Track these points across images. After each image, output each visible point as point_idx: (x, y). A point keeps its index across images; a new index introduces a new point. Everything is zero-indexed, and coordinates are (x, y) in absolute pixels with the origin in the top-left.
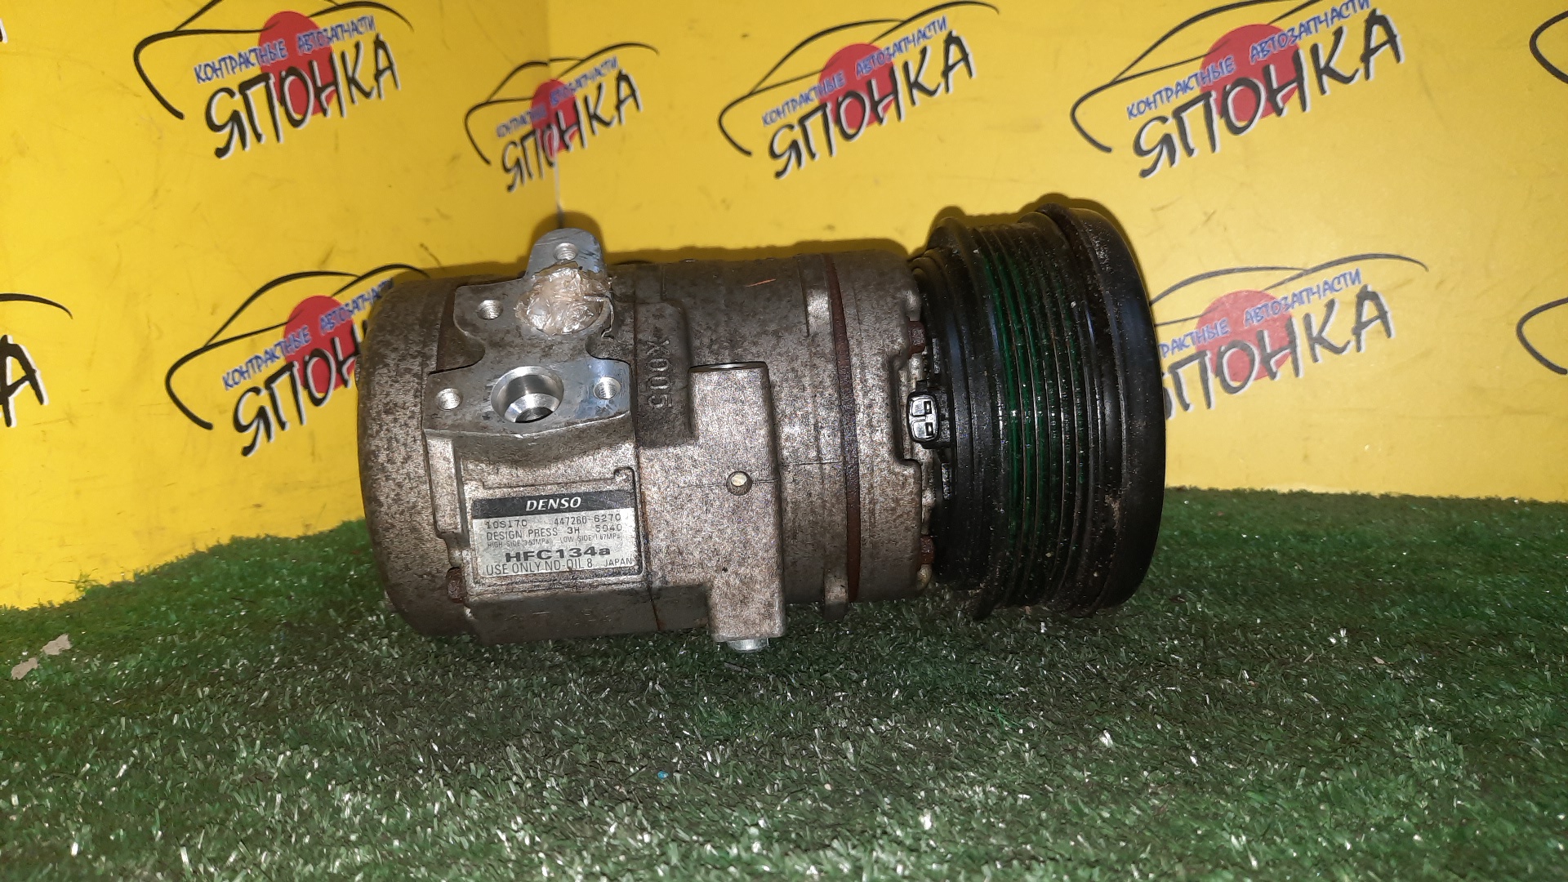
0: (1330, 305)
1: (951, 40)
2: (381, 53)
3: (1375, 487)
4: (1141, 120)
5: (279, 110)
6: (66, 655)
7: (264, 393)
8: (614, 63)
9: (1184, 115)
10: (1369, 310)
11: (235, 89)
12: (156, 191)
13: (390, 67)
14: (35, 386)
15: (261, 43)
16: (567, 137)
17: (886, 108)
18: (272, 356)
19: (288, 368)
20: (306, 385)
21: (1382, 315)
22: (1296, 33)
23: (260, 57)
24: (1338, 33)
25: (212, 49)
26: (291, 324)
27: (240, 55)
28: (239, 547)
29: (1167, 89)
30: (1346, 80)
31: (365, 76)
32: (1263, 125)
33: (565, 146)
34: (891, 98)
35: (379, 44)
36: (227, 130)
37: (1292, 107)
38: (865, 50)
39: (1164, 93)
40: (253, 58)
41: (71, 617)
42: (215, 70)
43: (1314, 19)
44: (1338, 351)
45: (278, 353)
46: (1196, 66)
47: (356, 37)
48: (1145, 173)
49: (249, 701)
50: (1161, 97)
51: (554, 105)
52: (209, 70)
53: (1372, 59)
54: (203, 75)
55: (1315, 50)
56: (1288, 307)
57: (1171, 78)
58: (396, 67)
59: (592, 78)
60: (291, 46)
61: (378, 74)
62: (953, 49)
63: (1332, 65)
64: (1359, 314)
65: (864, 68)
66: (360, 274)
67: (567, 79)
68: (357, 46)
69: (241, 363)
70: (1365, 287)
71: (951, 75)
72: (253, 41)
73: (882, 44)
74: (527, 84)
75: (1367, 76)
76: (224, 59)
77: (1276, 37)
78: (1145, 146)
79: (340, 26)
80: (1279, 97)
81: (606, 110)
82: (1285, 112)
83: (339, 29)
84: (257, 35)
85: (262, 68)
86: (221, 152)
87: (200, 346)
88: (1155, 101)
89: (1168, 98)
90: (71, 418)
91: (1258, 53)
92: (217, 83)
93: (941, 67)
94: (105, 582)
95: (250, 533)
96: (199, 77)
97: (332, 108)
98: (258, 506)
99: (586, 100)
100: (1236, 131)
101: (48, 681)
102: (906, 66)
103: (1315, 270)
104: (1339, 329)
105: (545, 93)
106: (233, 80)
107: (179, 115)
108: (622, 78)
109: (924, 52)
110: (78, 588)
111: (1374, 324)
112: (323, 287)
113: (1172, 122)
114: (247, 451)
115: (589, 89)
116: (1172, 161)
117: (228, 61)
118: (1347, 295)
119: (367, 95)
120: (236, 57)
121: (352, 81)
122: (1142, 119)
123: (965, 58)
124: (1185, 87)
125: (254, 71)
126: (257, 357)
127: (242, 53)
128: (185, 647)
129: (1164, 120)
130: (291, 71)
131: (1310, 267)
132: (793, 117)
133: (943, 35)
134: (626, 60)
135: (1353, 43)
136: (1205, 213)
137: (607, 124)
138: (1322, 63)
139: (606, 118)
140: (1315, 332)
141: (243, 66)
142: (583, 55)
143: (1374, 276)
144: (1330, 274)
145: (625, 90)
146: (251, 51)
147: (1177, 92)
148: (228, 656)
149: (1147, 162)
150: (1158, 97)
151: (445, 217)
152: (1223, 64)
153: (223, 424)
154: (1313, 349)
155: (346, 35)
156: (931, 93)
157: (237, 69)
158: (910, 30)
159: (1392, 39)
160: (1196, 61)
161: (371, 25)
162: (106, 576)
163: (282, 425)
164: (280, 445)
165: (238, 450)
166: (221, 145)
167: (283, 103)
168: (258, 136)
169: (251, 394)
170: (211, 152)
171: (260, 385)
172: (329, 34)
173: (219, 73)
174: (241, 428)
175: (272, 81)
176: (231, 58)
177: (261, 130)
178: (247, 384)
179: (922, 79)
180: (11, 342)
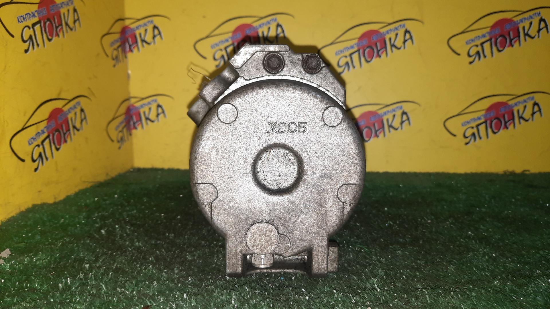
0: (394, 116)
1: (279, 25)
2: (76, 13)
3: (406, 170)
4: (339, 57)
5: (44, 35)
7: (41, 147)
8: (152, 22)
9: (352, 56)
10: (405, 117)
11: (31, 26)
12: (6, 66)
13: (79, 19)
15: (39, 8)
16: (132, 47)
18: (43, 132)
19: (48, 137)
20: (54, 143)
21: (408, 119)
22: (385, 33)
23: (39, 14)
24: (397, 35)
25: (23, 10)
26: (49, 119)
27: (32, 13)
28: (34, 209)
30: (399, 49)
31: (70, 22)
32: (375, 60)
33: (131, 51)
35: (75, 10)
36: (28, 43)
37: (383, 56)
38: (249, 26)
39: (346, 49)
40: (36, 14)
42: (24, 18)
43: (390, 30)
44: (396, 129)
45: (45, 131)
46: (356, 41)
47: (68, 7)
48: (341, 73)
51: (127, 35)
52: (22, 18)
53: (406, 43)
54: (20, 20)
55: (390, 39)
56: (383, 116)
57: (348, 44)
58: (81, 19)
59: (143, 26)
60: (48, 10)
61: (75, 22)
62: (279, 29)
63: (395, 44)
64: (402, 119)
65: (248, 32)
66: (70, 98)
67: (133, 26)
68: (68, 11)
69: (33, 135)
70: (404, 111)
71: (279, 37)
72: (35, 8)
73: (255, 25)
74: (118, 28)
75: (404, 48)
76: (27, 14)
77: (379, 34)
78: (340, 65)
79: (63, 3)
80: (380, 52)
81: (149, 39)
83: (63, 4)
84: (37, 5)
85: (39, 18)
86: (26, 51)
87: (20, 129)
88: (343, 51)
89: (348, 50)
91: (375, 38)
92: (25, 24)
93: (275, 34)
95: (39, 202)
96: (19, 21)
97: (61, 34)
98: (40, 191)
99: (140, 35)
100: (368, 62)
102: (263, 32)
103: (390, 105)
104: (396, 123)
105: (124, 31)
106: (30, 23)
107: (13, 36)
108: (155, 27)
109: (269, 29)
111: (406, 122)
112: (58, 104)
113: (349, 58)
114: (36, 170)
115: (142, 31)
116: (349, 70)
117: (28, 15)
118: (399, 113)
119: (71, 29)
120: (31, 13)
121: (67, 24)
123: (283, 32)
124: (352, 47)
125: (36, 19)
126: (39, 133)
127: (33, 12)
129: (346, 57)
130: (48, 20)
132: (222, 47)
133: (276, 23)
134: (157, 21)
135: (400, 38)
137: (149, 44)
138: (392, 43)
139: (149, 41)
140: (390, 123)
141: (33, 17)
143: (406, 107)
144: (394, 107)
145: (156, 32)
146: (36, 11)
147: (350, 49)
149: (341, 70)
151: (95, 77)
152: (364, 41)
153: (28, 159)
154: (389, 129)
155: (65, 6)
157: (31, 18)
158: (264, 21)
159: (411, 38)
160: (356, 39)
161: (72, 3)
163: (47, 159)
164: (46, 168)
165: (33, 169)
166: (26, 48)
167: (46, 32)
168: (38, 45)
169: (37, 147)
170: (23, 51)
171: (40, 144)
172: (60, 5)
173: (25, 19)
174: (34, 161)
175: (42, 23)
176: (29, 14)
177: (39, 42)
178: (35, 143)
179: (268, 38)
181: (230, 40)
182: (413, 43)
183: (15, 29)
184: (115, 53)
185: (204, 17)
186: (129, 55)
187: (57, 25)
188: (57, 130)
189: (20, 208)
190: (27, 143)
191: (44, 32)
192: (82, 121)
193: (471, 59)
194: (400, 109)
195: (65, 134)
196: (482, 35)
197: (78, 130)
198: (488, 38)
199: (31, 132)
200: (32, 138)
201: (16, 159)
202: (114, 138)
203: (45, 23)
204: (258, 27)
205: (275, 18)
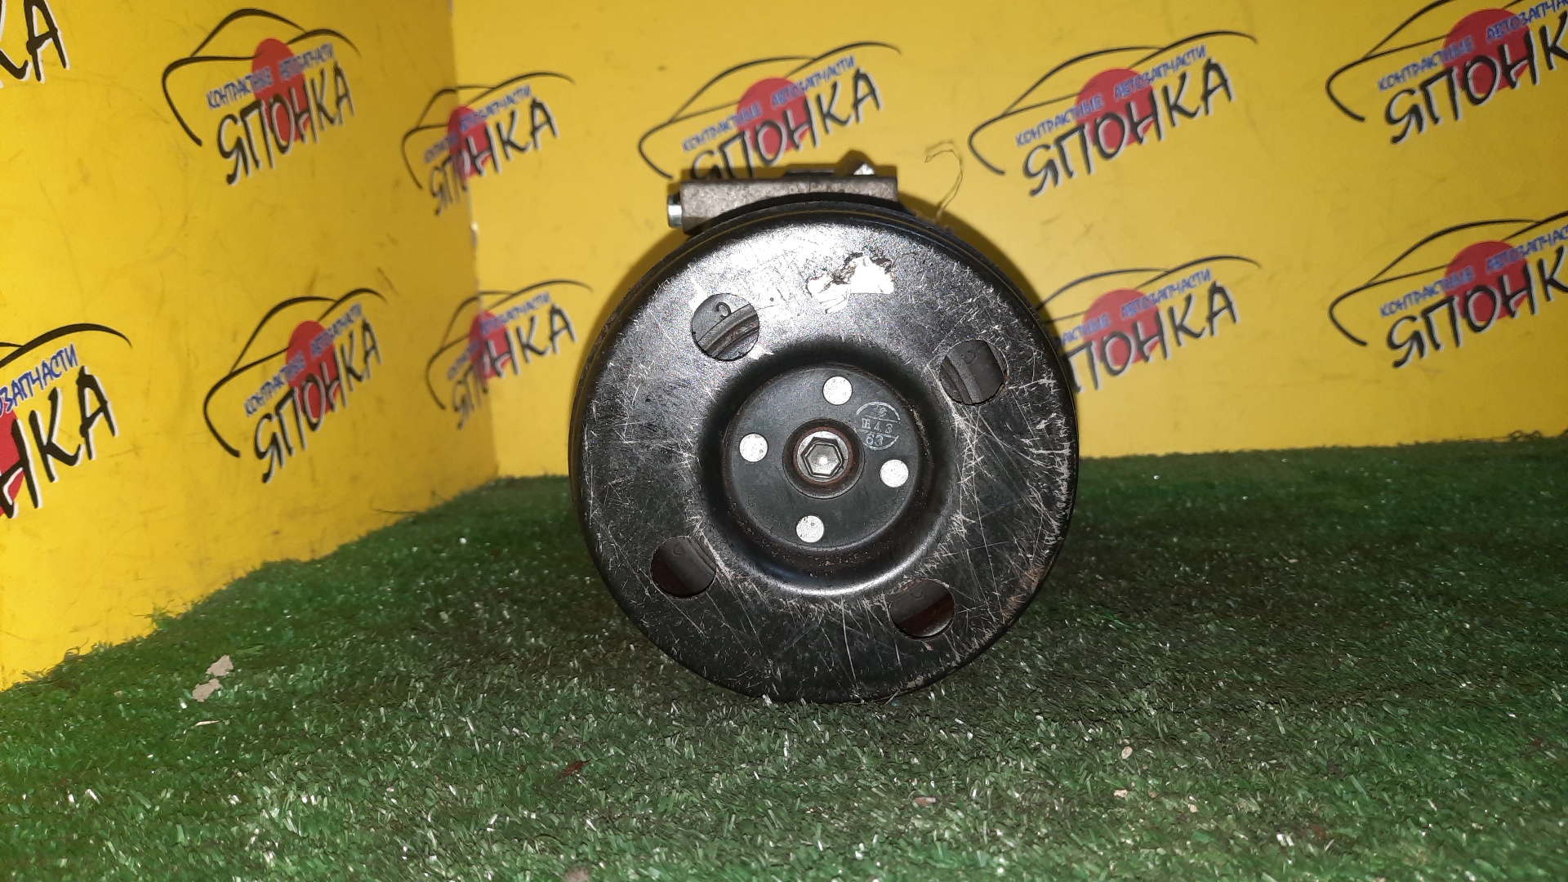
0: (1189, 299)
1: (859, 76)
2: (339, 80)
3: (1232, 446)
4: (1028, 148)
5: (270, 136)
7: (275, 419)
8: (527, 91)
9: (1064, 144)
10: (1218, 301)
11: (237, 115)
12: (186, 218)
13: (348, 94)
14: (108, 418)
15: (254, 68)
16: (479, 162)
17: (802, 136)
18: (279, 383)
19: (290, 394)
20: (305, 411)
21: (1229, 305)
22: (1151, 76)
23: (254, 84)
24: (1183, 77)
25: (216, 76)
26: (290, 350)
27: (240, 82)
28: (268, 572)
29: (1049, 121)
30: (1192, 115)
31: (329, 103)
32: (1127, 151)
33: (477, 170)
34: (805, 126)
35: (337, 72)
36: (233, 157)
37: (1150, 137)
38: (779, 84)
39: (1046, 126)
40: (249, 85)
42: (222, 97)
43: (1164, 65)
44: (1197, 336)
45: (283, 379)
46: (1072, 103)
47: (321, 64)
48: (1034, 192)
50: (1044, 129)
51: (464, 131)
52: (218, 97)
53: (1210, 98)
54: (213, 102)
55: (1165, 90)
56: (1158, 300)
57: (1051, 112)
58: (352, 94)
59: (505, 105)
60: (276, 73)
61: (339, 100)
62: (862, 85)
63: (1179, 102)
64: (1211, 305)
65: (779, 101)
66: (337, 297)
67: (477, 106)
68: (322, 73)
69: (255, 390)
70: (1215, 283)
71: (861, 107)
72: (245, 68)
73: (796, 79)
74: (441, 113)
75: (1207, 112)
76: (227, 86)
77: (1135, 79)
78: (1033, 169)
79: (309, 53)
80: (1139, 129)
81: (520, 135)
82: (1145, 141)
83: (309, 57)
84: (250, 62)
85: (256, 95)
86: (231, 179)
87: (225, 374)
88: (1039, 133)
89: (1051, 128)
90: (136, 449)
91: (1122, 92)
92: (225, 110)
93: (851, 100)
95: (275, 557)
96: (211, 104)
97: (308, 134)
98: (277, 533)
99: (498, 127)
100: (1107, 156)
102: (819, 99)
103: (1175, 270)
104: (1196, 319)
105: (457, 118)
106: (235, 107)
107: (198, 141)
108: (536, 105)
109: (835, 86)
111: (1223, 313)
112: (309, 312)
113: (1054, 149)
114: (266, 477)
115: (501, 116)
116: (1056, 182)
117: (231, 87)
118: (1201, 291)
119: (331, 121)
120: (236, 83)
121: (320, 108)
123: (872, 92)
124: (1063, 120)
125: (249, 98)
126: (268, 384)
127: (241, 80)
129: (1047, 147)
130: (277, 99)
131: (1171, 268)
132: (712, 144)
133: (851, 72)
134: (540, 89)
135: (1194, 86)
136: (1085, 226)
137: (521, 150)
138: (1172, 101)
139: (521, 143)
140: (1178, 321)
141: (242, 93)
142: (494, 83)
143: (1221, 273)
144: (1187, 273)
145: (539, 117)
146: (248, 78)
147: (1056, 124)
149: (1035, 182)
151: (393, 241)
152: (1094, 100)
153: (247, 452)
154: (1177, 336)
155: (314, 63)
156: (843, 123)
157: (238, 97)
158: (821, 67)
159: (1224, 83)
160: (1070, 99)
161: (331, 53)
162: (178, 607)
163: (289, 450)
164: (289, 471)
165: (260, 477)
166: (230, 172)
167: (272, 129)
168: (257, 163)
169: (266, 421)
170: (224, 179)
171: (272, 412)
172: (302, 61)
173: (225, 99)
174: (261, 455)
175: (264, 108)
176: (233, 85)
177: (258, 157)
178: (262, 411)
179: (834, 111)
180: (87, 372)
181: (731, 123)
182: (1229, 97)
183: (205, 122)
184: (438, 177)
185: (662, 68)
186: (473, 182)
187: (297, 110)
188: (310, 378)
189: (233, 573)
190: (244, 411)
191: (268, 130)
192: (367, 354)
193: (1397, 129)
194: (1205, 279)
195: (328, 388)
196: (1424, 61)
197: (359, 378)
198: (1439, 68)
199: (250, 382)
200: (254, 398)
201: (221, 449)
202: (446, 400)
203: (270, 108)
204: (804, 85)
205: (848, 57)
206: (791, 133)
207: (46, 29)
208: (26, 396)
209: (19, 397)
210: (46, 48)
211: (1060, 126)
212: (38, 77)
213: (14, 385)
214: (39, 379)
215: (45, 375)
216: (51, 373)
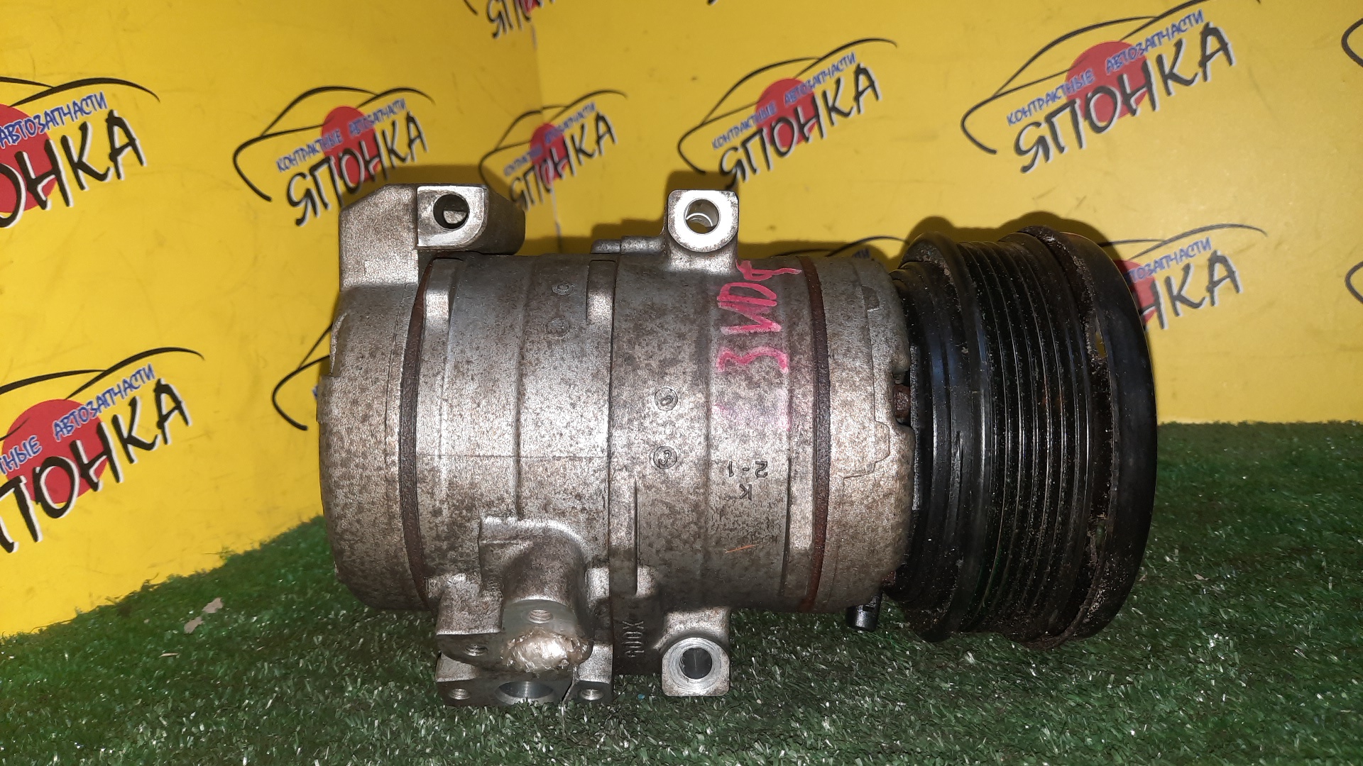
0: (1187, 269)
1: (860, 71)
2: (412, 126)
3: (1234, 417)
5: (340, 182)
6: (220, 613)
8: (592, 107)
9: (1055, 120)
10: (1219, 271)
11: (306, 172)
12: (256, 258)
13: (419, 136)
14: (182, 413)
15: (323, 133)
16: (560, 168)
17: (811, 129)
21: (1231, 274)
22: (1144, 46)
23: (323, 145)
24: (1179, 45)
25: (287, 145)
27: (309, 146)
29: (1039, 100)
30: (1188, 83)
31: (400, 146)
32: (1121, 124)
33: (558, 175)
34: (814, 121)
35: (410, 119)
36: (302, 206)
37: (1143, 108)
38: (791, 83)
39: (1036, 103)
40: (318, 147)
41: (220, 581)
42: (291, 161)
43: (1157, 34)
44: (1196, 306)
46: (1062, 80)
47: (393, 117)
48: (1025, 169)
49: (351, 646)
50: (1035, 107)
51: (547, 144)
52: (287, 161)
53: (1209, 64)
54: (283, 166)
55: (1160, 60)
56: (1152, 271)
57: (1041, 90)
58: (424, 135)
59: (577, 120)
60: (345, 133)
61: (411, 142)
62: (862, 78)
63: (1175, 71)
64: (1211, 275)
65: (790, 99)
67: (558, 123)
68: (394, 124)
70: (1215, 252)
71: (862, 99)
72: (317, 133)
73: (804, 78)
75: (1205, 78)
76: (297, 152)
77: (1127, 51)
78: (1024, 147)
79: (380, 111)
80: (1132, 101)
81: (589, 144)
82: (1138, 112)
83: (379, 114)
84: (320, 129)
85: (325, 153)
86: (299, 222)
87: (294, 369)
88: (1029, 110)
89: (1040, 106)
90: (208, 434)
91: (1113, 65)
92: (294, 169)
93: (853, 93)
94: (240, 551)
96: (280, 168)
97: (379, 174)
99: (572, 138)
100: (1099, 130)
101: (210, 634)
102: (824, 95)
103: (1171, 240)
104: (1195, 288)
105: (541, 135)
106: (304, 167)
107: (268, 199)
108: (600, 118)
109: (838, 82)
110: (221, 557)
111: (1224, 282)
113: (1045, 126)
115: (575, 129)
116: (1047, 157)
117: (300, 152)
118: (1200, 260)
119: (404, 159)
120: (305, 148)
122: (1020, 125)
123: (872, 85)
124: (1053, 97)
125: (320, 156)
127: (310, 144)
128: (301, 603)
129: (1038, 124)
130: (346, 151)
131: (1166, 239)
132: (736, 142)
133: (853, 67)
134: (602, 104)
135: (1191, 53)
136: (1077, 199)
137: (590, 156)
138: (1167, 70)
139: (589, 150)
140: (1175, 292)
141: (312, 154)
142: (568, 102)
143: (1222, 242)
144: (1185, 243)
145: (602, 128)
146: (316, 142)
147: (1048, 101)
148: (332, 608)
149: (1026, 159)
150: (1032, 106)
152: (1084, 76)
153: (315, 426)
154: (1174, 306)
155: (385, 117)
156: (846, 115)
157: (307, 157)
158: (826, 65)
159: (1224, 47)
160: (1061, 76)
161: (403, 106)
162: (241, 547)
167: (342, 176)
168: (325, 204)
172: (372, 118)
173: (294, 162)
175: (333, 162)
176: (302, 150)
177: (326, 200)
179: (838, 105)
180: (163, 382)
181: (751, 122)
182: (1230, 61)
183: (273, 183)
184: (518, 186)
185: (694, 79)
187: (367, 157)
189: (300, 517)
190: (310, 396)
191: (337, 177)
203: (339, 160)
204: (812, 83)
205: (850, 54)
206: (801, 127)
207: (126, 140)
208: (109, 405)
209: (102, 407)
210: (127, 156)
211: (1050, 102)
212: (119, 176)
213: (98, 398)
214: (120, 392)
215: (125, 389)
216: (131, 386)
